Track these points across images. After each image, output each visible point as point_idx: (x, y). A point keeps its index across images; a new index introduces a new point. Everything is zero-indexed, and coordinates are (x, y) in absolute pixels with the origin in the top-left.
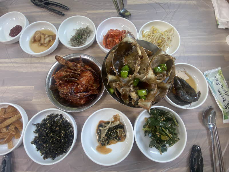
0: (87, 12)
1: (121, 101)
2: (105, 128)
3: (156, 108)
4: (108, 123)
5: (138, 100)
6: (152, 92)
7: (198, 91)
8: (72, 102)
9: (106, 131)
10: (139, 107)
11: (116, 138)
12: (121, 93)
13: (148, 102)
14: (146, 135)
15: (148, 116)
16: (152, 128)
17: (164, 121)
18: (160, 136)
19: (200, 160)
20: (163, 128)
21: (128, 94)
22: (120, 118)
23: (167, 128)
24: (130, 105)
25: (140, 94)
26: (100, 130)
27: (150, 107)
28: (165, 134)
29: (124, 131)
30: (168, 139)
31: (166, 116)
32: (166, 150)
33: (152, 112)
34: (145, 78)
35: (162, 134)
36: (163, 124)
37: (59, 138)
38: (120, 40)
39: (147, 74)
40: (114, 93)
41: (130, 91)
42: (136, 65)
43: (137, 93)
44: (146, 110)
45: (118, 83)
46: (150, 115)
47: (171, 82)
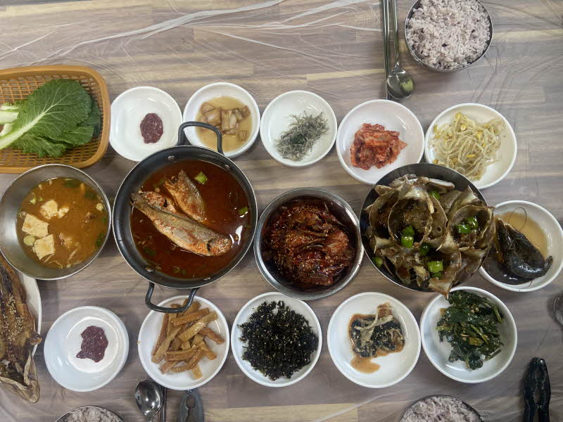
0: (305, 78)
1: (397, 279)
2: (368, 327)
3: (461, 291)
4: (371, 318)
5: (428, 279)
6: (453, 266)
7: (548, 257)
8: (299, 281)
9: (371, 332)
10: (430, 290)
11: (386, 345)
12: (396, 265)
13: (446, 282)
14: (442, 340)
15: (446, 305)
16: (454, 327)
17: (476, 313)
18: (468, 338)
19: (545, 383)
20: (472, 326)
21: (407, 266)
22: (393, 309)
23: (481, 327)
24: (413, 286)
25: (431, 269)
26: (358, 332)
27: (449, 290)
28: (475, 335)
29: (401, 332)
30: (481, 342)
31: (480, 306)
32: (480, 365)
33: (453, 298)
34: (440, 247)
35: (471, 336)
36: (474, 319)
37: (291, 342)
38: (388, 154)
39: (443, 240)
40: (383, 265)
41: (414, 262)
42: (426, 228)
43: (427, 268)
44: (440, 296)
45: (391, 248)
46: (451, 303)
47: (486, 247)
